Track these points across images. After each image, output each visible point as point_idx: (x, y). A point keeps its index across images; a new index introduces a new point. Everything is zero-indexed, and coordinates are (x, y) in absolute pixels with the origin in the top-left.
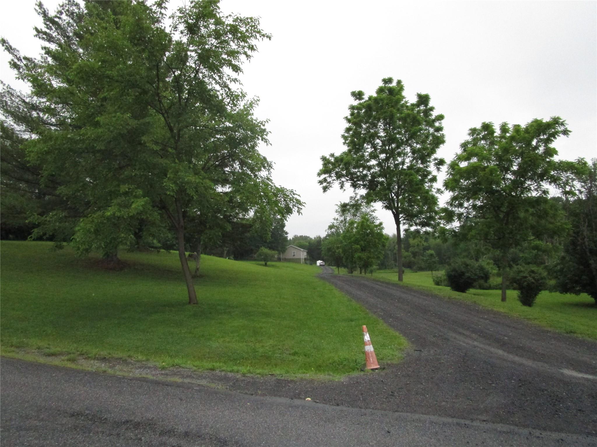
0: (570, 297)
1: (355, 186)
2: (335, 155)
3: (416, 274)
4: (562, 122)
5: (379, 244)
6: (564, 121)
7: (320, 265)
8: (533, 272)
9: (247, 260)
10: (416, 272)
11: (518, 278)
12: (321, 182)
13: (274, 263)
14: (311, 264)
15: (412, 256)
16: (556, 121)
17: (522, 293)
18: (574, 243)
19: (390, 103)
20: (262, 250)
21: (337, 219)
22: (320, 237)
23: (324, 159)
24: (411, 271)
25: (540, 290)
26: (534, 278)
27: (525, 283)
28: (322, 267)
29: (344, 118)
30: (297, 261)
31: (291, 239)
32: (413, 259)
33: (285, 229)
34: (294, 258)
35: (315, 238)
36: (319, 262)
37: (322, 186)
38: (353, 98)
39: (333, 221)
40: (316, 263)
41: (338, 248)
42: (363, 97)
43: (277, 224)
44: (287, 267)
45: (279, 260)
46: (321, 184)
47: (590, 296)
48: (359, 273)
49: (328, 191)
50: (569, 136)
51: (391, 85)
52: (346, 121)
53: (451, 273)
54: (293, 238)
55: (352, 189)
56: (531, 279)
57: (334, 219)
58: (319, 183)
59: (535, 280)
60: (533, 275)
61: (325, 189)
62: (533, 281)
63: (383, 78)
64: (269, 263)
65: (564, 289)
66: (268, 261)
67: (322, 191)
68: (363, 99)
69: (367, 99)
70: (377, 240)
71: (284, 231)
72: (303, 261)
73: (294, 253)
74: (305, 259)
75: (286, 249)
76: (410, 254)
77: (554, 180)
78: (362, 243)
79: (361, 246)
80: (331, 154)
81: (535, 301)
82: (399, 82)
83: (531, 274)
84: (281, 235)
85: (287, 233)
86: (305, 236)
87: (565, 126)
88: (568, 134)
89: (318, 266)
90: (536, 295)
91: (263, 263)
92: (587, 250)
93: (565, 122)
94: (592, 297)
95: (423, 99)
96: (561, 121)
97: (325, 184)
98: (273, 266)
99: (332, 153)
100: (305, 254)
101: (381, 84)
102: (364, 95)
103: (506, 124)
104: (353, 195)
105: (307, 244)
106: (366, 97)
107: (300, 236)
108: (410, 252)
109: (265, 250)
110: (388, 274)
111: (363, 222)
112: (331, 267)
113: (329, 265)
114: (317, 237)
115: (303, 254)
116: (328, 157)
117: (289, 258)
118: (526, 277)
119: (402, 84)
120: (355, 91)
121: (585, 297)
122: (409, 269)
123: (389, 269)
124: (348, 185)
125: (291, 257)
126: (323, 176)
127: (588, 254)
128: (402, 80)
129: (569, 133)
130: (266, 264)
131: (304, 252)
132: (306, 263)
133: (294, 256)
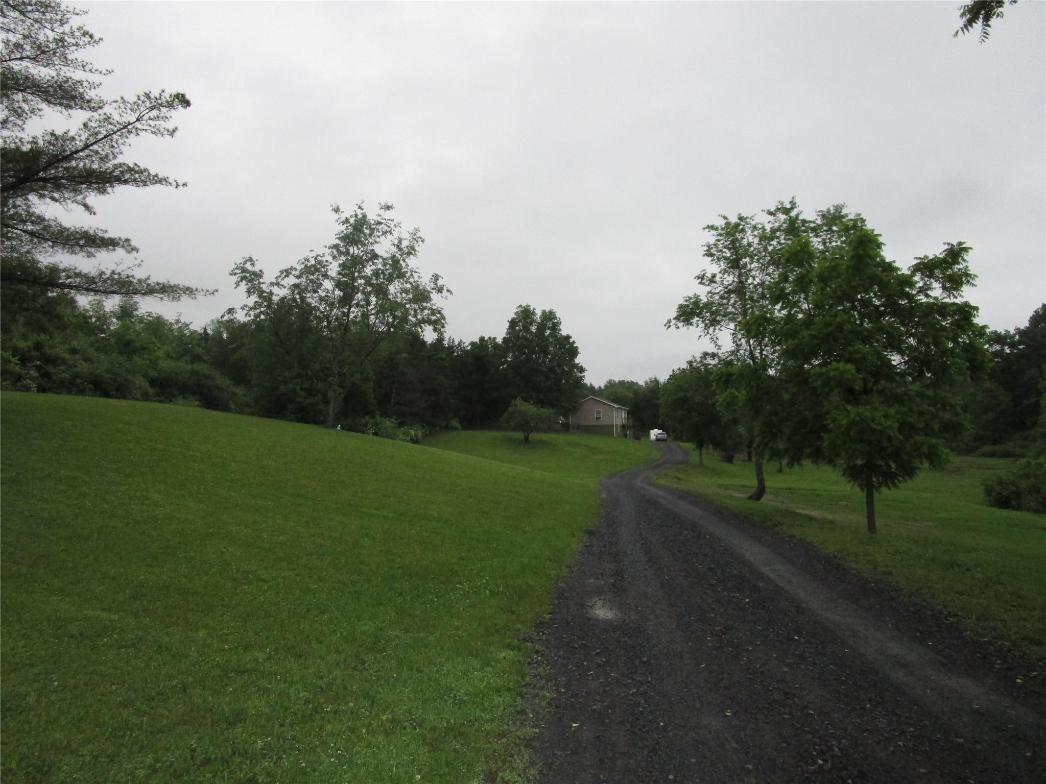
7: (658, 440)
14: (637, 438)
20: (516, 406)
22: (656, 381)
28: (661, 444)
30: (605, 430)
31: (603, 387)
33: (577, 360)
34: (598, 423)
35: (646, 383)
36: (654, 433)
40: (648, 435)
43: (560, 348)
44: (578, 445)
45: (566, 428)
48: (746, 458)
54: (606, 386)
64: (534, 436)
66: (531, 432)
71: (576, 367)
72: (617, 431)
73: (598, 413)
74: (623, 427)
75: (581, 404)
84: (569, 374)
85: (582, 370)
89: (652, 442)
91: (520, 435)
98: (543, 443)
100: (624, 415)
105: (631, 395)
107: (619, 381)
109: (522, 406)
112: (682, 444)
113: (676, 439)
114: (651, 382)
115: (618, 417)
117: (588, 423)
125: (591, 421)
130: (526, 438)
131: (619, 411)
132: (626, 435)
133: (598, 419)
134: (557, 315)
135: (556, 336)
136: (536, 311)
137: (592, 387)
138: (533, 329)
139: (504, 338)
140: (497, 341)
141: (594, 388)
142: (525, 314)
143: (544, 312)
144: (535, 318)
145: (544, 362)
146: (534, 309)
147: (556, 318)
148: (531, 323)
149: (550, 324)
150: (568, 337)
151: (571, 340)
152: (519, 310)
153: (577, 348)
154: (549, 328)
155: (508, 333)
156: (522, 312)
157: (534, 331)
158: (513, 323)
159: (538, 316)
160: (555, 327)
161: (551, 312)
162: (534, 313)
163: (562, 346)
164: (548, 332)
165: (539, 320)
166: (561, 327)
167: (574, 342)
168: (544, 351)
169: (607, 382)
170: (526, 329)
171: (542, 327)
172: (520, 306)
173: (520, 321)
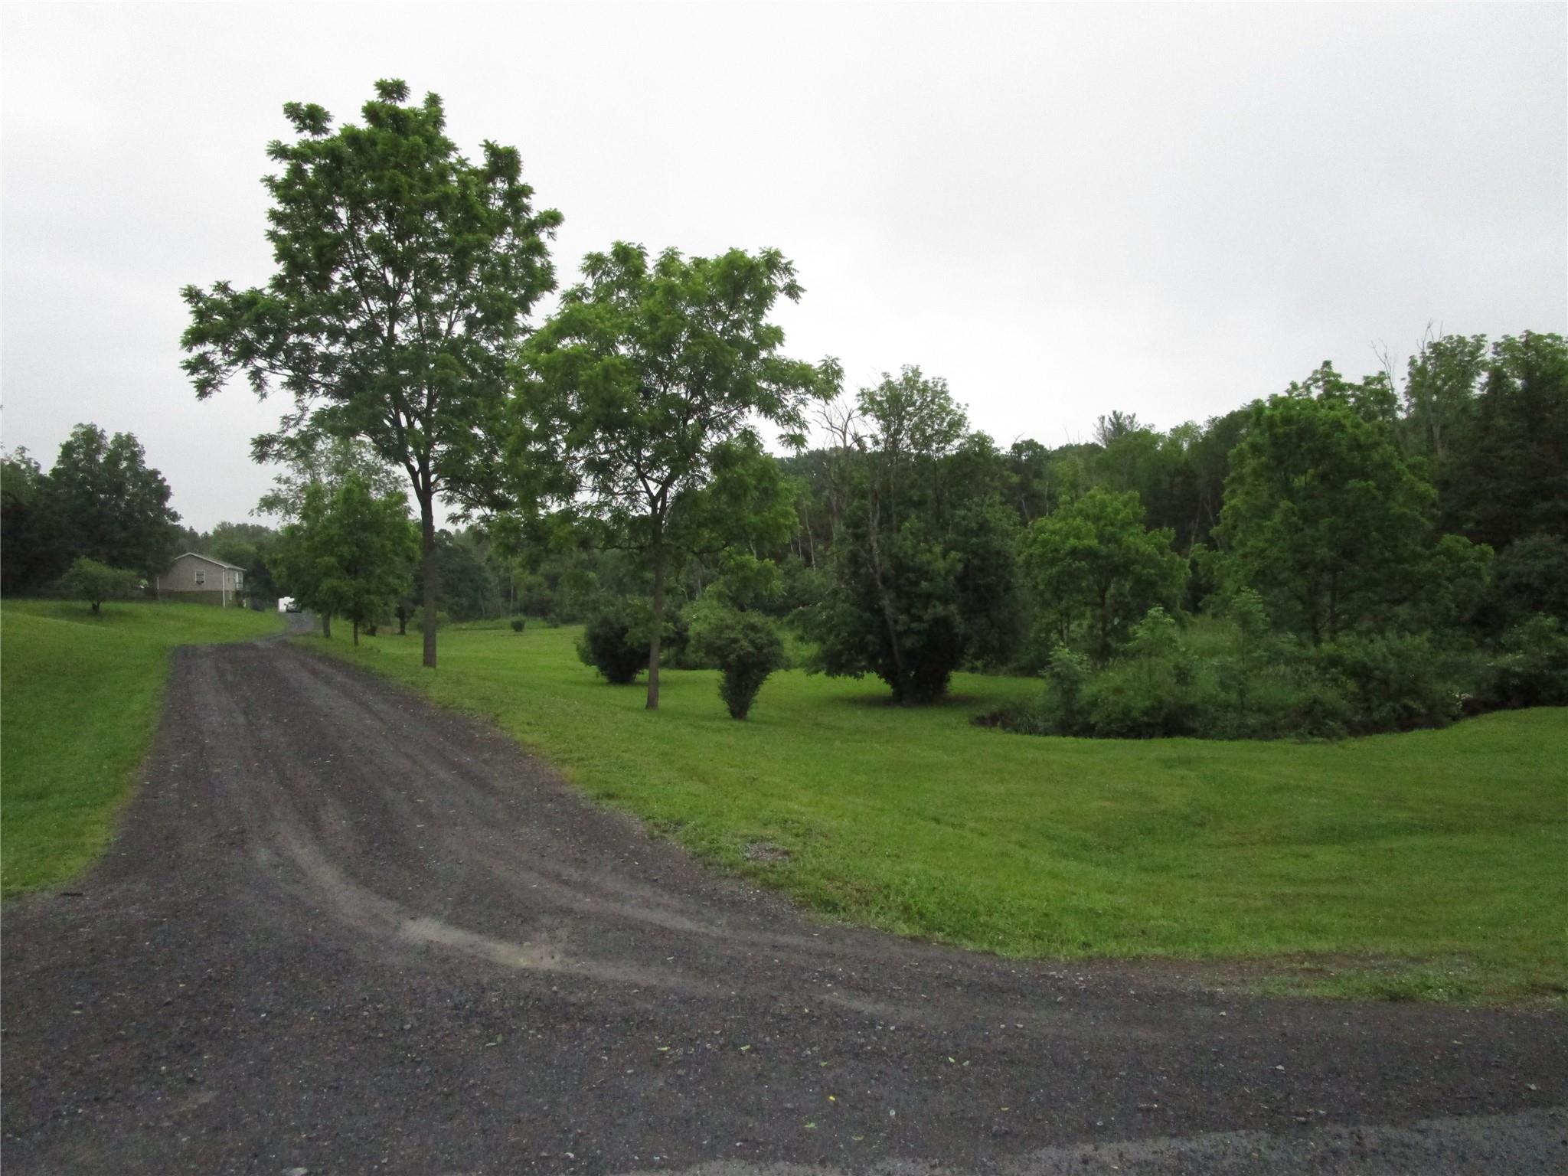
0: (845, 685)
1: (299, 384)
2: (230, 286)
3: (553, 631)
4: (786, 264)
5: (397, 555)
6: (790, 263)
7: (288, 611)
8: (753, 628)
9: (39, 596)
10: (556, 626)
11: (719, 643)
12: (192, 367)
13: (125, 606)
14: (256, 608)
15: (546, 585)
16: (772, 261)
17: (728, 679)
18: (854, 559)
19: (392, 155)
20: (81, 567)
21: (287, 481)
23: (192, 295)
24: (542, 623)
25: (767, 671)
26: (752, 642)
27: (733, 656)
28: (295, 616)
29: (262, 181)
30: (210, 599)
31: (211, 533)
32: (548, 592)
33: (168, 505)
34: (199, 589)
36: (285, 603)
37: (195, 377)
38: (293, 125)
39: (276, 486)
40: (277, 606)
41: (275, 563)
42: (328, 125)
43: (142, 488)
45: (151, 595)
46: (192, 373)
47: (883, 680)
48: (398, 630)
49: (215, 394)
50: (799, 301)
51: (402, 106)
52: (268, 190)
53: (597, 631)
54: (216, 532)
55: (291, 395)
56: (745, 643)
57: (279, 480)
58: (184, 368)
59: (756, 648)
60: (752, 635)
61: (204, 389)
62: (751, 649)
63: (378, 80)
64: (103, 606)
65: (835, 664)
66: (104, 600)
67: (195, 392)
68: (326, 131)
69: (337, 133)
70: (388, 544)
71: (167, 512)
72: (227, 600)
73: (200, 574)
74: (237, 594)
75: (173, 564)
76: (540, 579)
77: (769, 406)
78: (345, 550)
79: (341, 558)
80: (219, 283)
81: (757, 698)
82: (433, 100)
83: (748, 632)
84: (158, 522)
85: (176, 516)
86: (253, 527)
87: (792, 275)
88: (798, 296)
89: (281, 614)
90: (757, 683)
91: (87, 605)
92: (878, 576)
93: (792, 266)
94: (887, 682)
95: (504, 162)
96: (783, 261)
97: (203, 374)
98: (123, 615)
99: (222, 279)
100: (238, 577)
101: (374, 96)
102: (329, 120)
103: (676, 254)
104: (294, 411)
106: (335, 128)
107: (238, 525)
108: (542, 575)
109: (90, 566)
110: (489, 632)
111: (349, 491)
115: (230, 580)
116: (208, 291)
117: (184, 590)
118: (735, 641)
119: (441, 106)
120: (299, 105)
121: (873, 683)
122: (539, 619)
123: (487, 618)
124: (276, 379)
125: (190, 586)
126: (197, 350)
127: (880, 586)
128: (441, 95)
129: (800, 293)
130: (95, 608)
131: (232, 572)
132: (240, 605)
133: (200, 583)
134: (139, 441)
135: (136, 470)
136: (105, 434)
137: (193, 534)
138: (101, 458)
139: (54, 470)
140: (41, 472)
141: (195, 534)
142: (89, 437)
143: (118, 436)
144: (103, 442)
145: (117, 505)
146: (103, 431)
147: (137, 445)
148: (98, 451)
149: (127, 454)
150: (155, 473)
151: (160, 477)
152: (81, 430)
153: (168, 487)
154: (126, 459)
155: (59, 462)
156: (84, 434)
157: (101, 461)
158: (68, 449)
159: (109, 441)
160: (135, 457)
161: (129, 437)
162: (102, 436)
163: (147, 484)
164: (124, 464)
165: (111, 447)
166: (145, 458)
167: (164, 480)
168: (119, 489)
169: (219, 526)
170: (90, 457)
171: (114, 458)
172: (81, 425)
173: (79, 447)
